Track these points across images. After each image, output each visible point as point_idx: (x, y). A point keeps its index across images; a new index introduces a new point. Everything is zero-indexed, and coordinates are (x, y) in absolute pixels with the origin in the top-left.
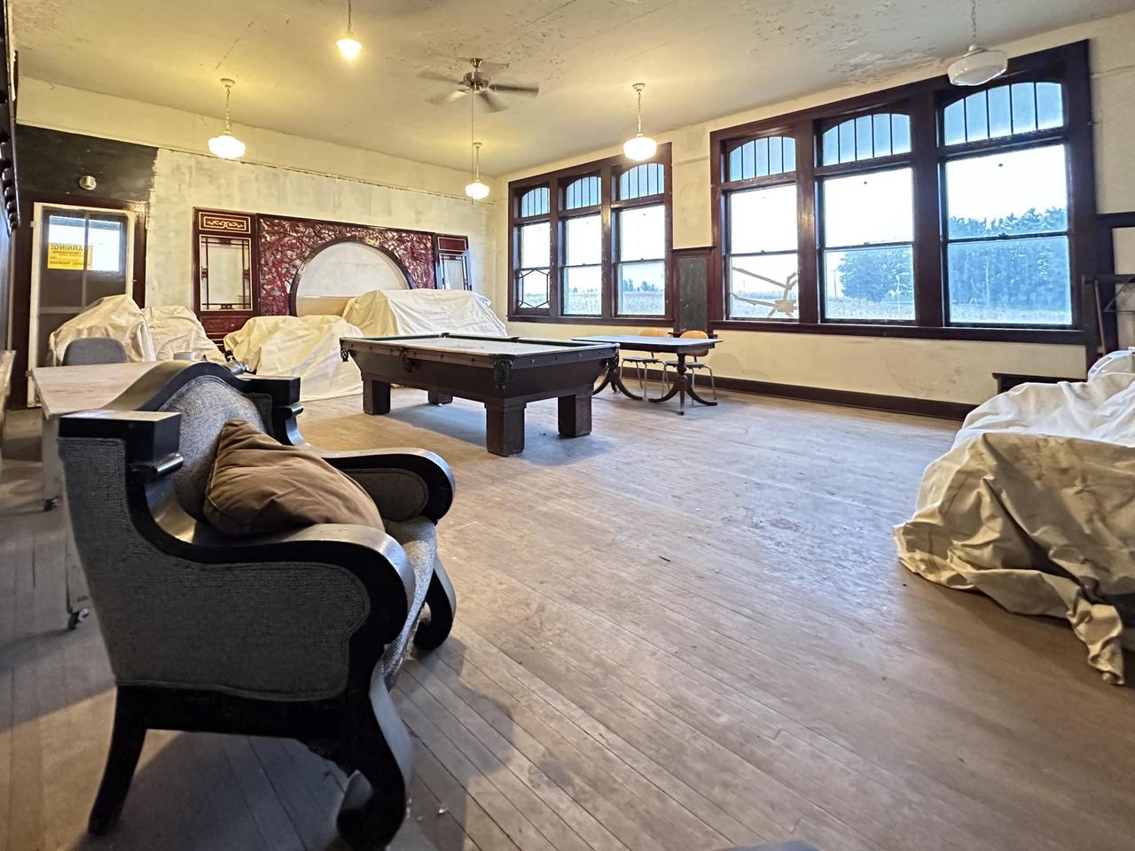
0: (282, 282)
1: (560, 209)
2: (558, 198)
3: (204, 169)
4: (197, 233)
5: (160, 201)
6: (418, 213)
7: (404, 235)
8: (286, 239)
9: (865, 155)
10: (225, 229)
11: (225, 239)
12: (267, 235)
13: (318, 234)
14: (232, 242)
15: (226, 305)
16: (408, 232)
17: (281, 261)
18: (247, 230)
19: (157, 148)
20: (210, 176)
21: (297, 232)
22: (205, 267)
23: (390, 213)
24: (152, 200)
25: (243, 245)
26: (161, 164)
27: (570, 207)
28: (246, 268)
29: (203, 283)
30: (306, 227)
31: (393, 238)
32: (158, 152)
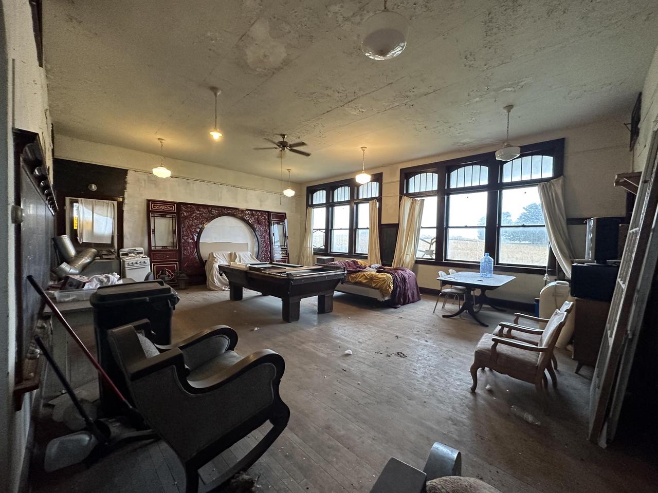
0: (193, 236)
1: (331, 201)
2: (330, 196)
3: (152, 180)
4: (149, 212)
5: (129, 196)
6: (261, 201)
7: (254, 212)
8: (194, 214)
9: (468, 185)
10: (163, 210)
11: (163, 215)
12: (185, 213)
13: (210, 212)
14: (167, 216)
15: (165, 246)
16: (256, 211)
17: (192, 225)
18: (175, 210)
19: (127, 170)
20: (155, 184)
21: (199, 211)
22: (153, 228)
23: (247, 202)
24: (126, 195)
25: (172, 218)
26: (130, 178)
27: (336, 200)
28: (174, 229)
29: (152, 236)
30: (204, 209)
31: (248, 214)
32: (128, 172)
